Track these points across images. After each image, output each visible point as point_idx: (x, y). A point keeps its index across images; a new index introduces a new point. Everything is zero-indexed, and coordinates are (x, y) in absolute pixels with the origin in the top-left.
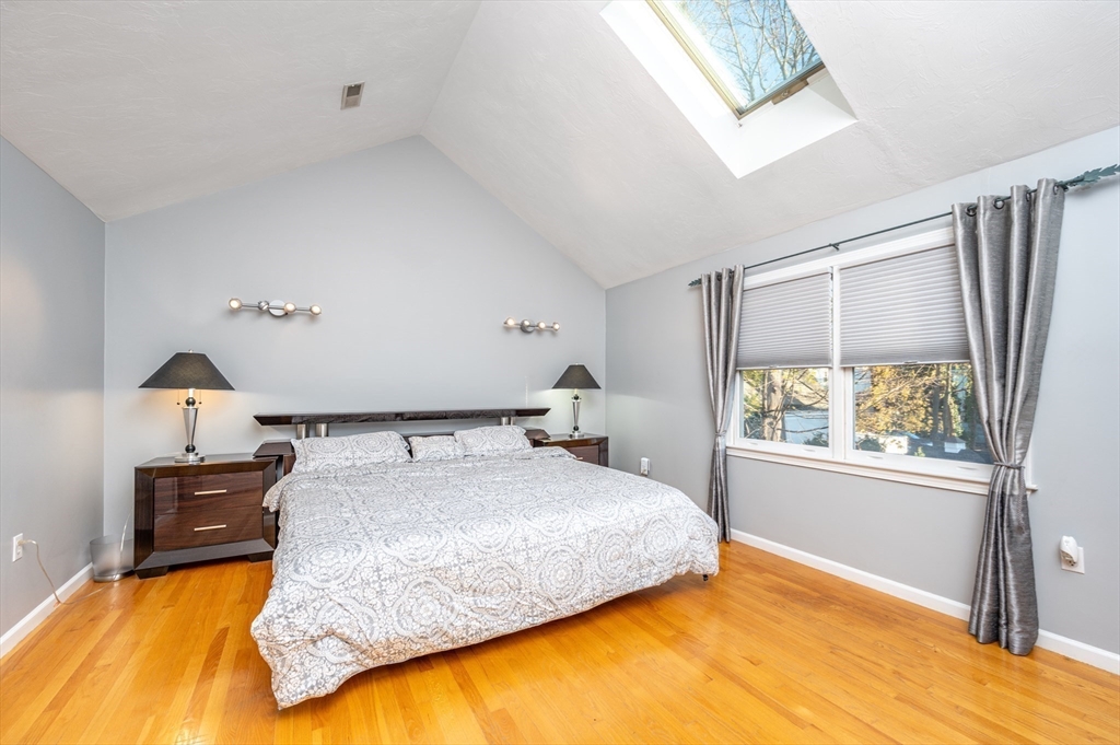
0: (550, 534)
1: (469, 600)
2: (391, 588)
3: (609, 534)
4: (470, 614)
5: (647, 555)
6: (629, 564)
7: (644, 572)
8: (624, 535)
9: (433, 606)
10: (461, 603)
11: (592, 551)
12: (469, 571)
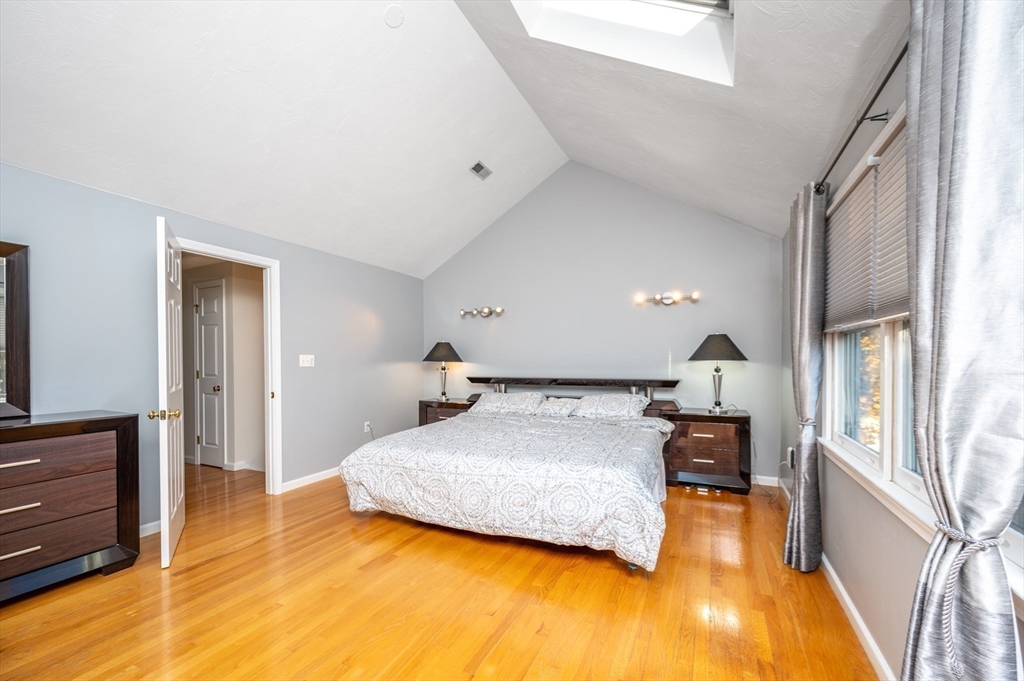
0: (473, 469)
1: (421, 493)
2: (386, 471)
3: (515, 483)
4: (419, 501)
5: (550, 513)
6: (531, 514)
7: (547, 527)
8: (529, 487)
9: (402, 488)
10: (416, 493)
11: (498, 491)
12: (422, 475)
